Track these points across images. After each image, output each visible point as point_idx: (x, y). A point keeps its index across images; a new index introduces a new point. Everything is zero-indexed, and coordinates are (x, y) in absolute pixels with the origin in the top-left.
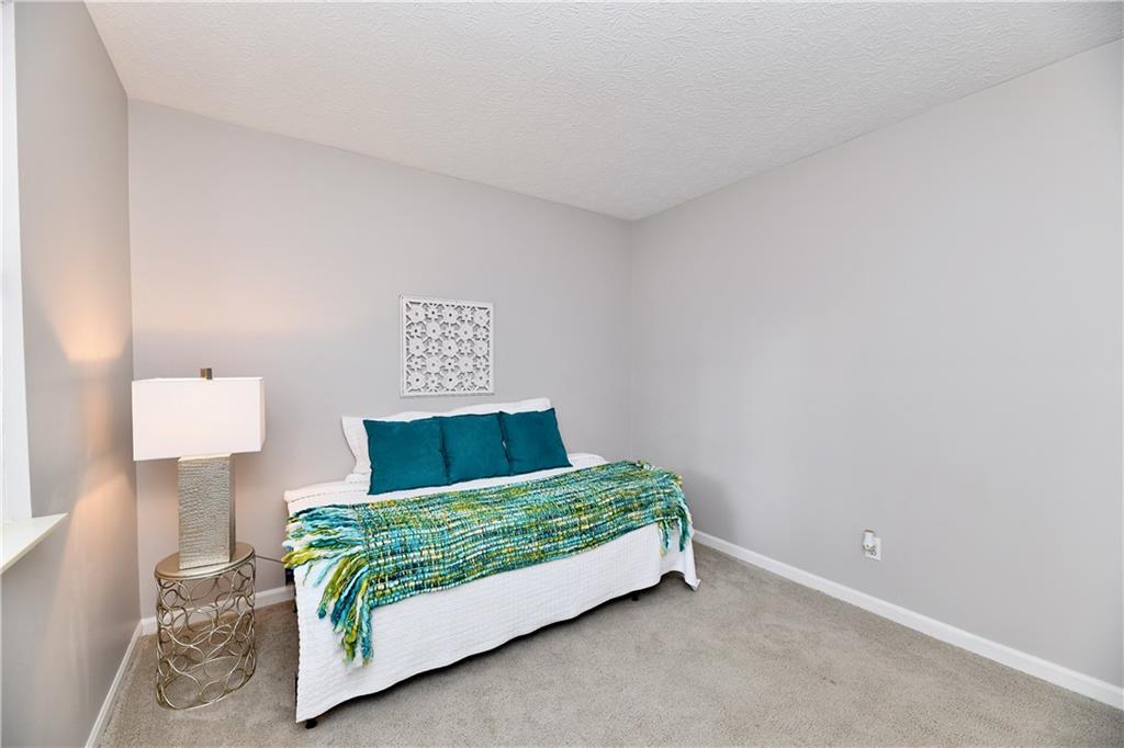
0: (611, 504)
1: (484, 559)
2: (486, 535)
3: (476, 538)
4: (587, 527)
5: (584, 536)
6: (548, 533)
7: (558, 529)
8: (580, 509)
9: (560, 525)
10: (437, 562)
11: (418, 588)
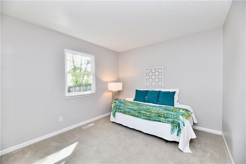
0: (155, 113)
1: (129, 112)
2: (129, 109)
3: (128, 108)
4: (148, 115)
5: (147, 117)
6: (139, 113)
7: (142, 113)
8: (147, 111)
9: (142, 112)
10: (123, 109)
11: (120, 112)
